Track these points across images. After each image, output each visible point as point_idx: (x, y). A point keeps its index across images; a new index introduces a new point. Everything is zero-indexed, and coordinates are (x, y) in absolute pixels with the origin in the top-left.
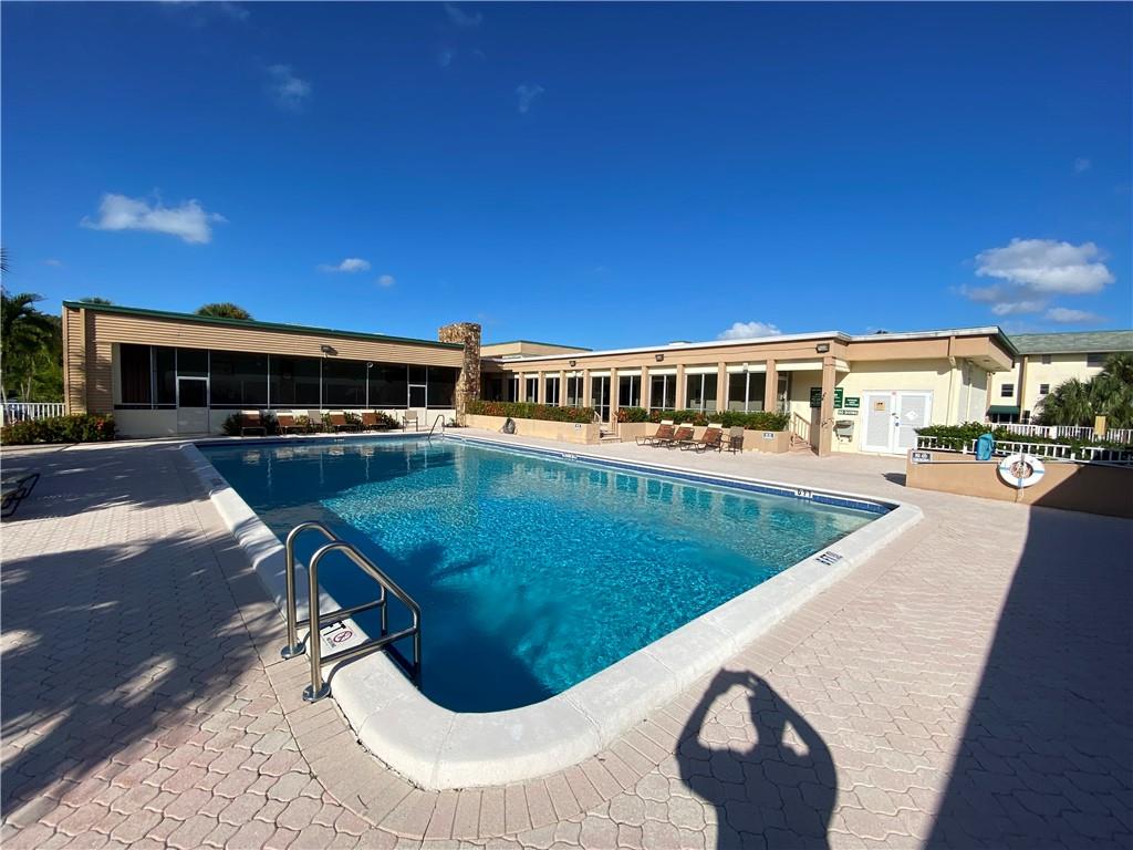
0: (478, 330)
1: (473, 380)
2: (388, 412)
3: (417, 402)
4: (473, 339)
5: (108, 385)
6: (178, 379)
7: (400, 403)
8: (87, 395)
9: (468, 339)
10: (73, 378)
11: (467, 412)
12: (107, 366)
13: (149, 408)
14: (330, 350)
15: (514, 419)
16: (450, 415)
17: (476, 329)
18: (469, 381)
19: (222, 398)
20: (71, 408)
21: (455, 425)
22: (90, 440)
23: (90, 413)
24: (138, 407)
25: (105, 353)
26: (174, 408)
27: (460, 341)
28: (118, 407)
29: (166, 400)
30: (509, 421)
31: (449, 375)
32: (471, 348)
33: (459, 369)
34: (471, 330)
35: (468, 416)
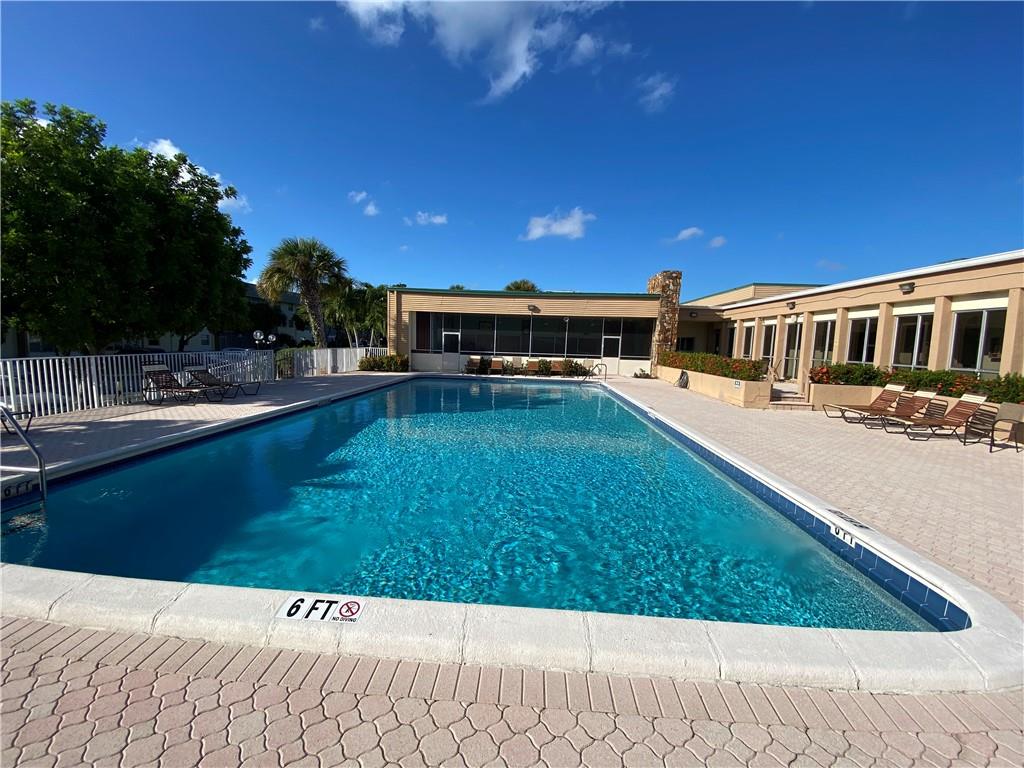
0: (679, 275)
1: (668, 330)
2: (580, 361)
3: (611, 352)
4: (671, 287)
5: (406, 338)
6: (444, 333)
7: (592, 351)
8: (398, 346)
9: (665, 288)
10: (391, 333)
11: (658, 363)
12: (406, 325)
13: (428, 352)
14: (535, 309)
15: (689, 372)
16: (645, 365)
17: (675, 277)
18: (664, 331)
19: (469, 347)
20: (390, 351)
21: (647, 376)
22: (395, 371)
23: (398, 354)
24: (424, 352)
25: (406, 318)
26: (441, 353)
27: (658, 291)
28: (413, 351)
29: (437, 349)
30: (683, 373)
31: (646, 325)
32: (668, 297)
33: (656, 319)
34: (670, 277)
35: (659, 367)
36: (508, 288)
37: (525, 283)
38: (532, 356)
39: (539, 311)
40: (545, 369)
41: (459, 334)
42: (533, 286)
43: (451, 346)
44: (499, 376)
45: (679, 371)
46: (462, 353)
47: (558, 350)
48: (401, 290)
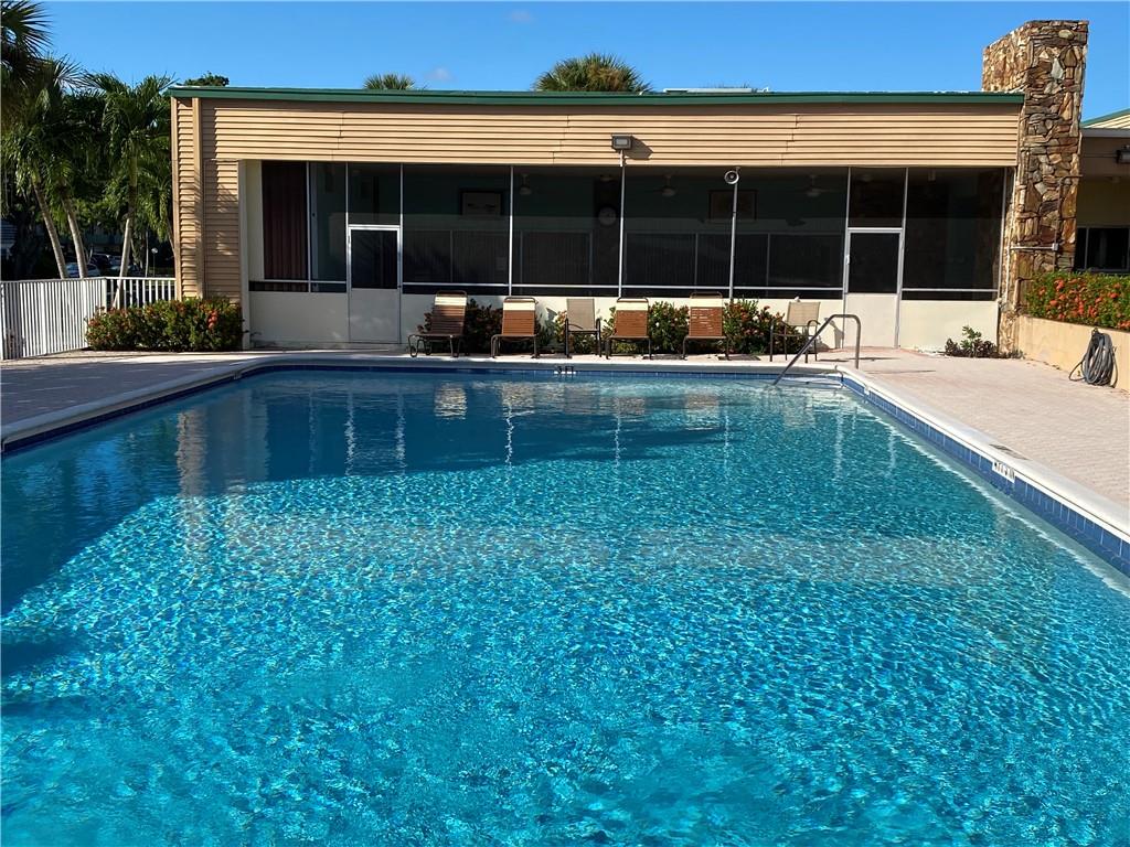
0: (1080, 34)
1: (1049, 206)
2: (777, 307)
3: (874, 277)
4: (1057, 71)
5: (234, 246)
6: (349, 228)
7: (817, 278)
8: (207, 266)
9: (1035, 74)
10: (186, 231)
11: (1021, 309)
12: (232, 206)
13: (302, 288)
14: (633, 146)
15: (1116, 337)
16: (980, 317)
17: (1067, 39)
18: (1035, 208)
19: (429, 271)
20: (184, 288)
21: (987, 351)
22: (202, 348)
23: (208, 296)
24: (289, 287)
25: (229, 180)
26: (342, 289)
27: (1015, 84)
28: (254, 286)
29: (331, 279)
30: (1097, 340)
31: (984, 190)
32: (1046, 102)
33: (1010, 171)
34: (1052, 41)
35: (1023, 320)
36: (549, 82)
37: (600, 65)
38: (628, 294)
39: (646, 152)
40: (669, 336)
41: (398, 229)
42: (626, 77)
43: (376, 268)
44: (527, 359)
45: (1084, 334)
46: (407, 290)
47: (708, 277)
48: (214, 96)
